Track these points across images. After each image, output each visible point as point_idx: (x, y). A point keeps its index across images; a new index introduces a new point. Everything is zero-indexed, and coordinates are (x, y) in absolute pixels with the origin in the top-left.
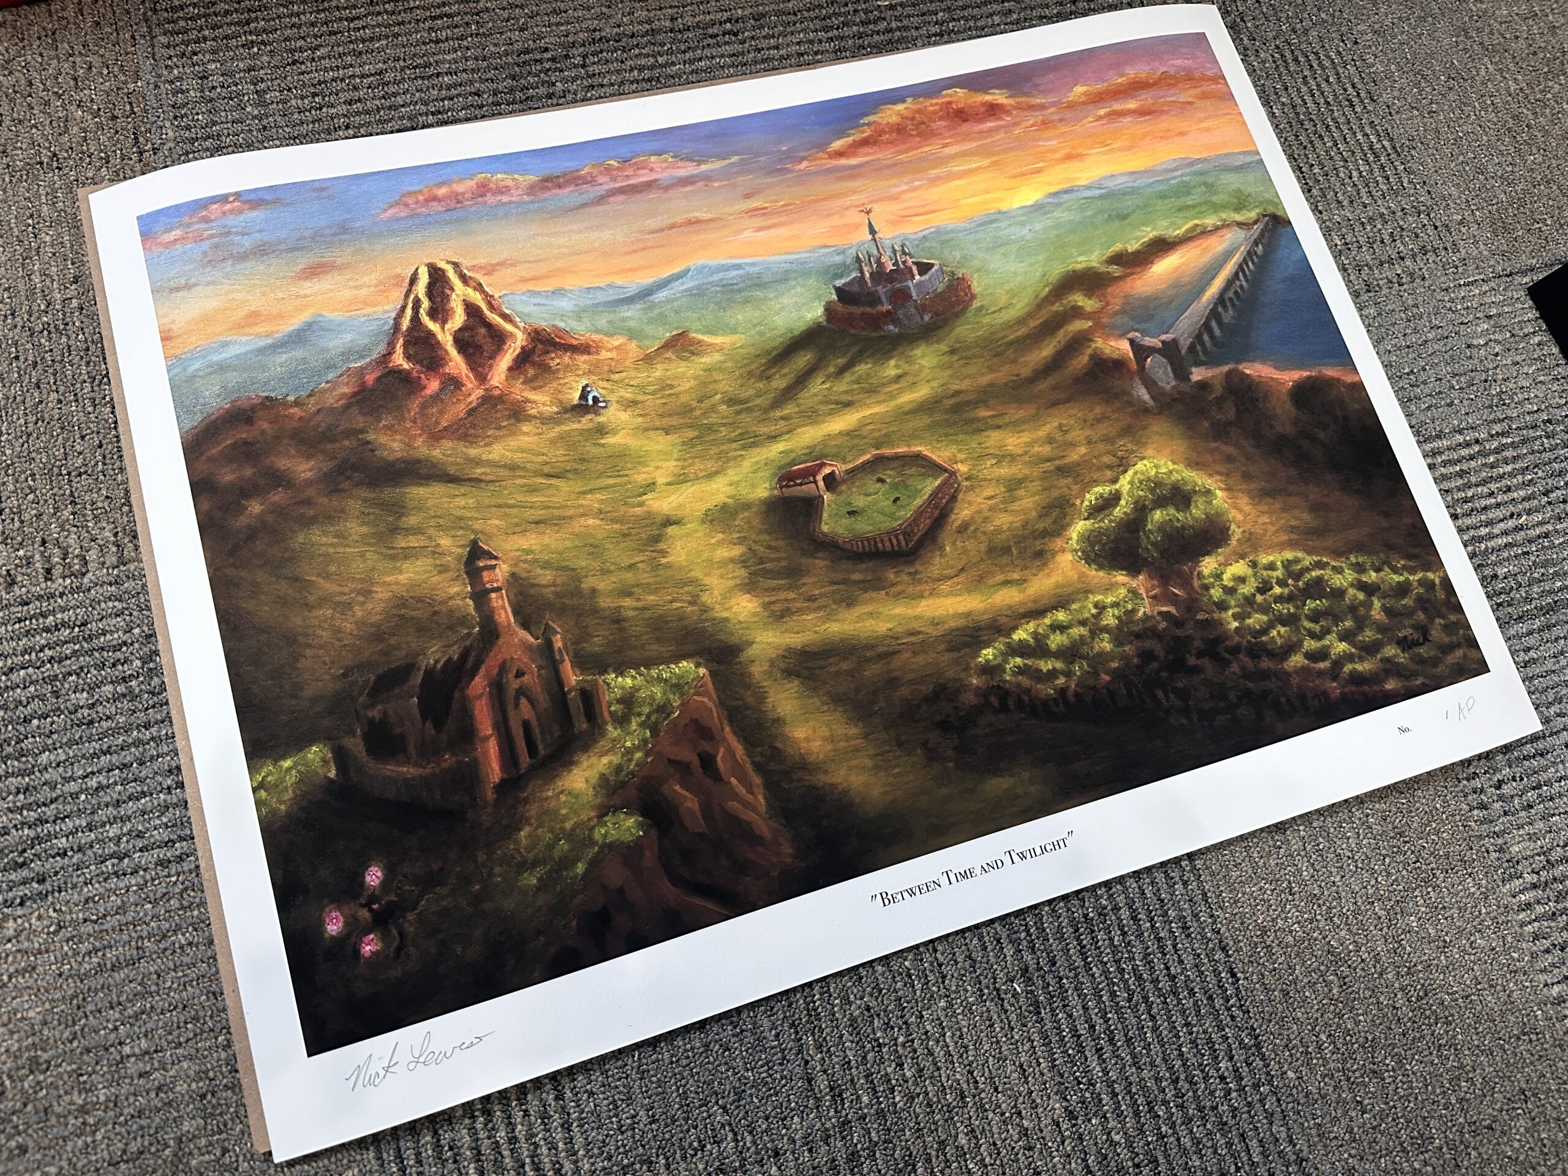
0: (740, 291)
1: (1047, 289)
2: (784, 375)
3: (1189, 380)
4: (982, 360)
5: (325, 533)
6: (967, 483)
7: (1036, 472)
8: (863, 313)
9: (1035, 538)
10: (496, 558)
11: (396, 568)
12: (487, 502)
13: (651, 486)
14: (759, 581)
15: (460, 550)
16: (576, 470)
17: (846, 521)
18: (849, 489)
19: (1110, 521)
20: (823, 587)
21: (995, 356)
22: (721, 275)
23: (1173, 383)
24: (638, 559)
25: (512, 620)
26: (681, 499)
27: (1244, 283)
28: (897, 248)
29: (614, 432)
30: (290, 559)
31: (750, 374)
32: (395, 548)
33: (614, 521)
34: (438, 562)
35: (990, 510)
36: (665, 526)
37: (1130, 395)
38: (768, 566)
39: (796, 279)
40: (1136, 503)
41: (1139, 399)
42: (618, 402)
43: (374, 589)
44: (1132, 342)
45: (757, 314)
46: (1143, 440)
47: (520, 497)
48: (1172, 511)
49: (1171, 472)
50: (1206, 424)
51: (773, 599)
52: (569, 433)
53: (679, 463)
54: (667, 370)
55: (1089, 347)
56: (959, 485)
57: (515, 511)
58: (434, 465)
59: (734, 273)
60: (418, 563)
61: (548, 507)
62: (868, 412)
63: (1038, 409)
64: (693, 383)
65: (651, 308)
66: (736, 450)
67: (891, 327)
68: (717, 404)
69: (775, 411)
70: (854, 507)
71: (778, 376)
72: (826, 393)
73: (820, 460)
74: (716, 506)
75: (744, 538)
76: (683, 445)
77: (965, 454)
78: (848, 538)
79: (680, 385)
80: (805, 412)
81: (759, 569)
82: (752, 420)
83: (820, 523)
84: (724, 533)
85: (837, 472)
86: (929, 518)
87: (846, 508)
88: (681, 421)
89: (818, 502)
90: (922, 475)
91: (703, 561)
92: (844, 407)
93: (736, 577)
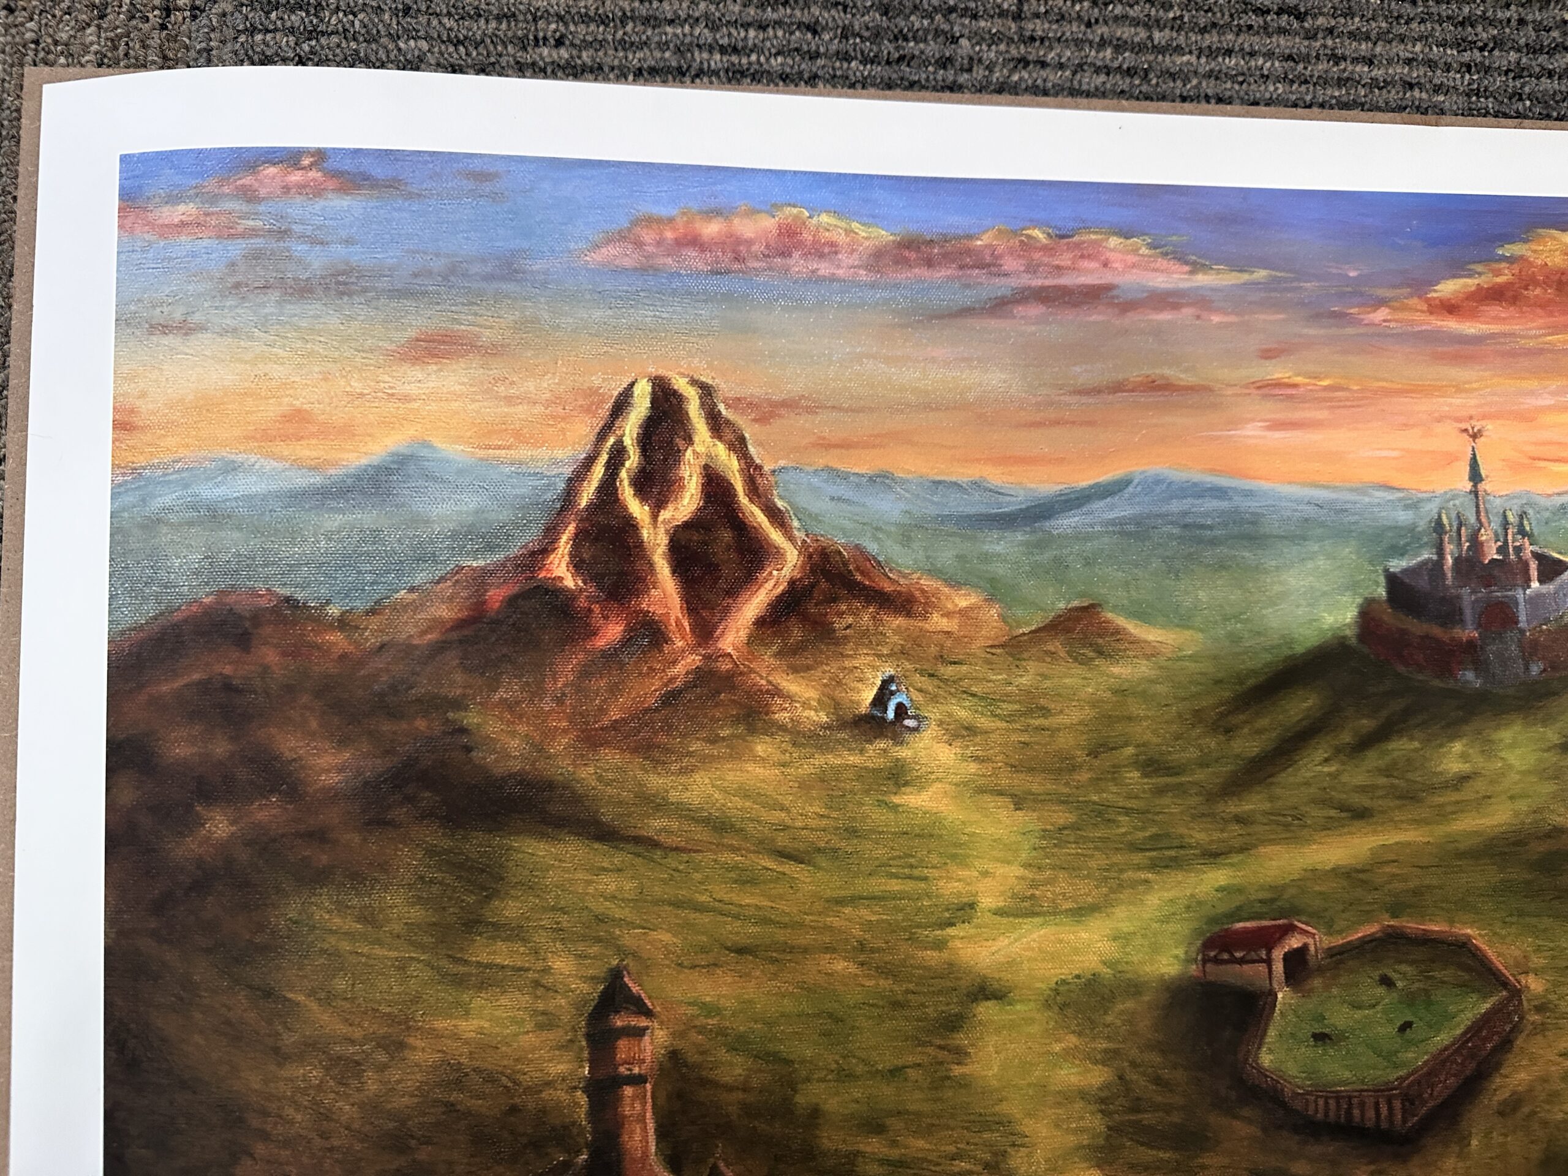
0: (1213, 542)
2: (1259, 732)
5: (341, 908)
6: (1536, 1018)
8: (1427, 637)
10: (649, 1014)
11: (458, 1004)
12: (658, 891)
13: (965, 910)
14: (1123, 1146)
15: (585, 987)
16: (835, 850)
17: (1307, 1052)
18: (1327, 987)
22: (1185, 504)
24: (911, 1059)
25: (653, 1149)
26: (1016, 948)
28: (1511, 518)
29: (920, 783)
30: (264, 949)
31: (1198, 715)
32: (466, 962)
33: (885, 971)
34: (541, 1006)
36: (975, 1000)
38: (1147, 1118)
39: (1321, 539)
42: (940, 723)
43: (411, 1041)
45: (1236, 596)
47: (721, 892)
52: (837, 771)
53: (1026, 873)
54: (1045, 677)
56: (1521, 1018)
57: (705, 919)
58: (577, 799)
59: (1211, 504)
60: (504, 1001)
61: (765, 921)
62: (1392, 837)
64: (1088, 713)
65: (1040, 545)
66: (1139, 868)
67: (1470, 675)
68: (1125, 766)
69: (1226, 802)
70: (1327, 1026)
71: (1246, 730)
72: (1325, 784)
73: (1286, 918)
74: (1078, 977)
75: (1116, 1052)
76: (1043, 838)
77: (1545, 958)
78: (1302, 1088)
79: (1061, 712)
80: (1279, 815)
81: (1129, 1121)
82: (1182, 813)
83: (1259, 1048)
84: (1080, 1034)
85: (1312, 948)
86: (1455, 1075)
87: (1311, 1025)
88: (1050, 787)
89: (1265, 1003)
90: (1461, 986)
91: (1029, 1085)
92: (1354, 818)
93: (1083, 1130)
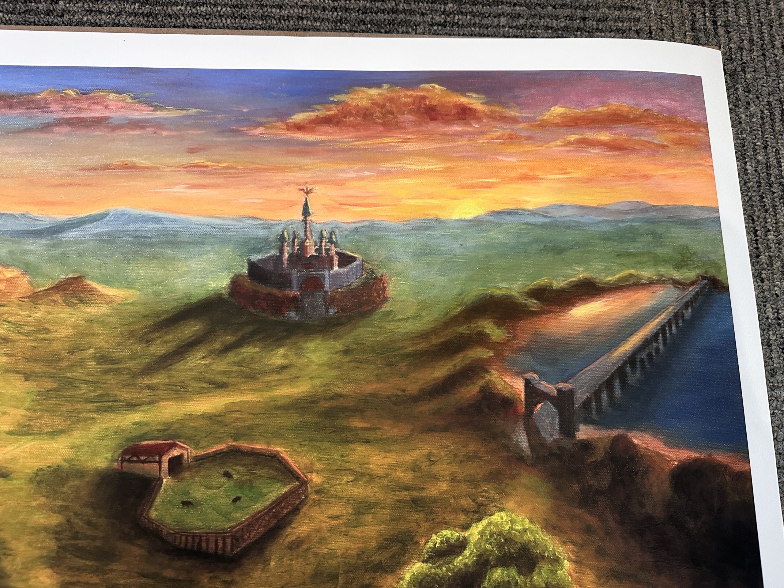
0: (151, 245)
1: (459, 309)
2: (166, 342)
3: (574, 436)
4: (373, 367)
6: (316, 497)
7: (390, 499)
8: (269, 294)
9: (366, 571)
14: (66, 557)
17: (177, 511)
18: (192, 477)
19: (448, 570)
20: (130, 577)
21: (387, 365)
22: (137, 226)
23: (557, 436)
26: (17, 451)
27: (661, 347)
28: (325, 234)
31: (132, 334)
35: (329, 531)
37: (509, 438)
38: (81, 543)
39: (212, 244)
40: (480, 556)
41: (517, 445)
44: (528, 383)
45: (160, 272)
46: (508, 490)
48: (513, 572)
49: (525, 530)
50: (576, 488)
51: (74, 579)
53: (28, 413)
54: (49, 313)
55: (483, 378)
56: (306, 497)
59: (151, 226)
62: (238, 398)
63: (413, 431)
64: (71, 331)
65: (55, 246)
66: (90, 411)
67: (293, 314)
68: (88, 359)
69: (143, 378)
70: (190, 498)
71: (159, 341)
72: (202, 370)
73: (172, 440)
74: (49, 467)
75: (67, 507)
76: (38, 395)
77: (323, 464)
78: (173, 530)
79: (56, 331)
80: (173, 386)
81: (71, 544)
82: (117, 383)
83: (150, 508)
84: (47, 497)
85: (186, 456)
86: (264, 527)
87: (182, 497)
88: (45, 369)
89: (156, 484)
90: (271, 479)
91: (17, 523)
92: (216, 388)
93: (44, 548)
